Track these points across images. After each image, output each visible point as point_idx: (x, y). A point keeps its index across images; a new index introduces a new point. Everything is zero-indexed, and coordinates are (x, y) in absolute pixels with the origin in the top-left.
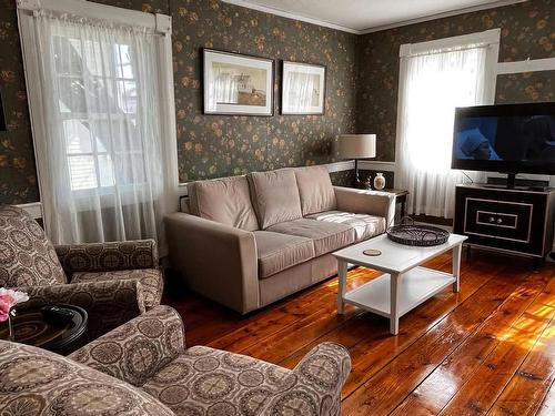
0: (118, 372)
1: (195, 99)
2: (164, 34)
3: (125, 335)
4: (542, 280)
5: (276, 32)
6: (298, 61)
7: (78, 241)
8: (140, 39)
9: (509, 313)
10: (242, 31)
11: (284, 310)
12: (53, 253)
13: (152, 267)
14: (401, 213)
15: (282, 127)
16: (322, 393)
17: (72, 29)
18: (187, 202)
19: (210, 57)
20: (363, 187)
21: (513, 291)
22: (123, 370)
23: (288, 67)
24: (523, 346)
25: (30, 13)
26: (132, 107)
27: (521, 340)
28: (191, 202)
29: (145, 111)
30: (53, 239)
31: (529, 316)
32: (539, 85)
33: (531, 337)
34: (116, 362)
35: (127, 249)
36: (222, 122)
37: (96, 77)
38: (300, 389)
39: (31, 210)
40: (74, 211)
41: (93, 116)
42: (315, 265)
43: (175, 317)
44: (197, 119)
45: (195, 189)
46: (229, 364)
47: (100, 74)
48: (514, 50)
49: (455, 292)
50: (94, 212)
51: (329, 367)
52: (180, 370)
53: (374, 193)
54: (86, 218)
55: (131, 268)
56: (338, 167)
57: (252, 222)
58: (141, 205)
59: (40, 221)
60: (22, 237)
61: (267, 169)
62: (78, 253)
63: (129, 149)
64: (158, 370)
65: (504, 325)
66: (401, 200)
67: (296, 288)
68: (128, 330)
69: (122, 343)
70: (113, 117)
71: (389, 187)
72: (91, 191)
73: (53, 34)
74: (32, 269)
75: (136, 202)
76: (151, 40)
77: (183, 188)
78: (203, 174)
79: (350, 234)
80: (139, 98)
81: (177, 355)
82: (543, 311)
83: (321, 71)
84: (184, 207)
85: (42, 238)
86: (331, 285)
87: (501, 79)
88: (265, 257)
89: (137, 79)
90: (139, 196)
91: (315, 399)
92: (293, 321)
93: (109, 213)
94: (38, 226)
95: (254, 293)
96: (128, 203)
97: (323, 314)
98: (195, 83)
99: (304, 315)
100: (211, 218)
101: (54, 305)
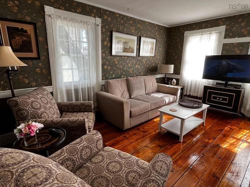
0: (76, 159)
1: (109, 50)
2: (98, 25)
3: (80, 143)
4: (237, 123)
5: (139, 26)
6: (146, 37)
7: (65, 101)
8: (89, 27)
9: (226, 136)
10: (127, 25)
11: (138, 129)
12: (56, 105)
13: (91, 112)
14: (182, 94)
15: (139, 61)
16: (162, 180)
17: (65, 22)
18: (105, 87)
19: (115, 34)
20: (168, 84)
21: (226, 127)
22: (78, 158)
23: (143, 39)
24: (233, 150)
25: (50, 16)
26: (86, 52)
27: (232, 148)
28: (106, 88)
29: (91, 54)
30: (56, 100)
31: (234, 138)
32: (241, 48)
33: (236, 147)
34: (75, 155)
35: (82, 105)
36: (118, 59)
37: (73, 41)
38: (153, 178)
39: (49, 89)
40: (64, 90)
41: (72, 55)
42: (150, 113)
43: (100, 135)
44: (109, 57)
45: (107, 83)
46: (120, 156)
47: (75, 40)
48: (230, 34)
49: (203, 126)
50: (71, 90)
51: (164, 166)
52: (101, 158)
53: (172, 86)
54: (68, 92)
55: (83, 112)
56: (159, 76)
57: (128, 96)
58: (88, 88)
59: (52, 93)
60: (45, 99)
61: (133, 76)
62: (65, 105)
63: (84, 67)
64: (93, 157)
65: (224, 141)
66: (182, 89)
67: (143, 121)
68: (81, 141)
69: (79, 147)
70: (79, 55)
71: (177, 84)
72: (70, 82)
73: (58, 24)
74: (48, 112)
75: (86, 87)
76: (94, 27)
77: (103, 82)
78: (111, 77)
79: (163, 102)
80: (89, 49)
81: (100, 150)
82: (239, 136)
83: (155, 41)
84: (103, 89)
85: (52, 100)
86: (155, 120)
87: (225, 45)
88: (133, 110)
89: (88, 42)
90: (88, 85)
91: (160, 183)
92: (142, 133)
93: (76, 91)
94: (51, 95)
95: (128, 122)
96: (83, 87)
97: (153, 132)
98: (109, 44)
99: (146, 132)
100: (113, 94)
101: (54, 128)
